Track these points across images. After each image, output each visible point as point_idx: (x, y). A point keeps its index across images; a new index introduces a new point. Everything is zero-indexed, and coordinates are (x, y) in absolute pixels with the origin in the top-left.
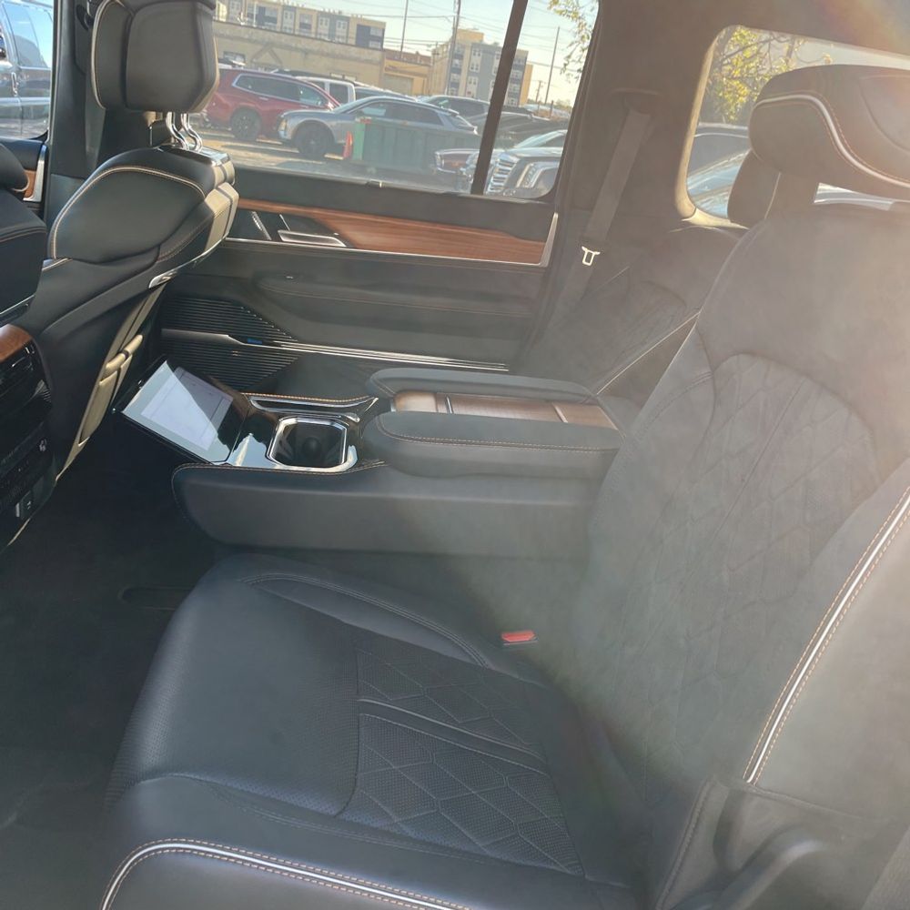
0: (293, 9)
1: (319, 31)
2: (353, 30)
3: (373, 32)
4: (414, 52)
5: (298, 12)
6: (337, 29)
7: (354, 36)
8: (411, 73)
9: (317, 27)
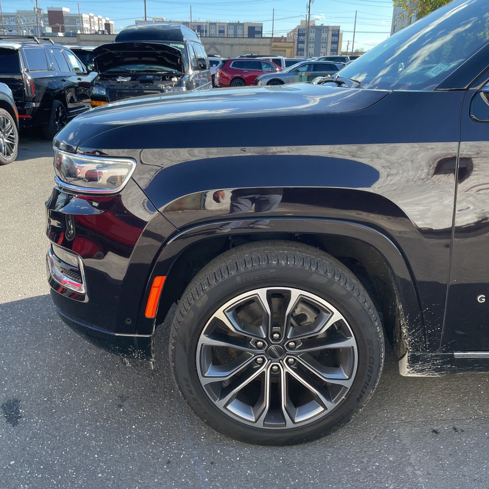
0: (215, 24)
1: (229, 33)
2: (246, 30)
3: (256, 29)
4: (281, 36)
5: (217, 25)
6: (238, 30)
7: (247, 33)
8: (284, 47)
9: (228, 31)
